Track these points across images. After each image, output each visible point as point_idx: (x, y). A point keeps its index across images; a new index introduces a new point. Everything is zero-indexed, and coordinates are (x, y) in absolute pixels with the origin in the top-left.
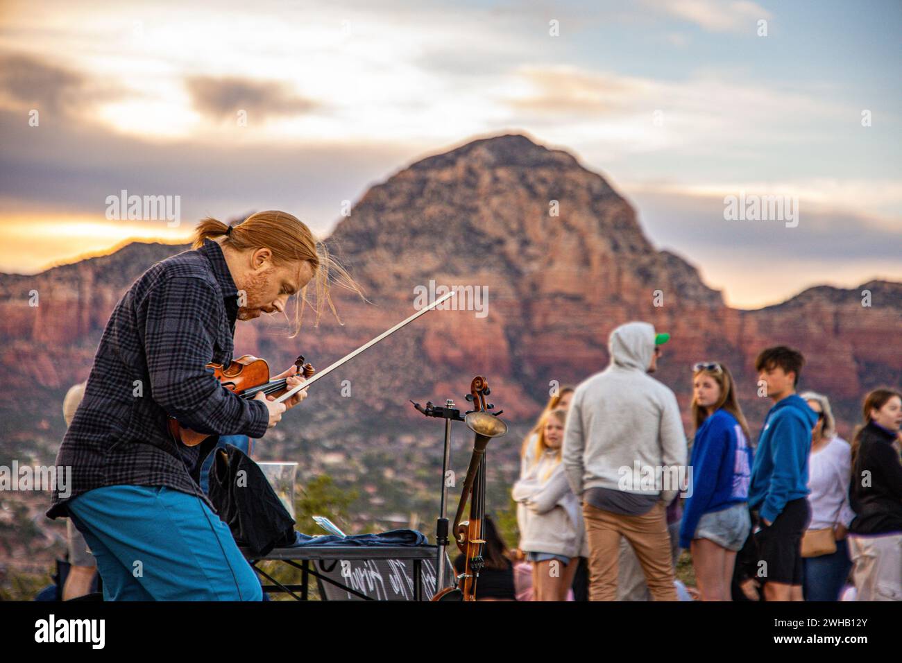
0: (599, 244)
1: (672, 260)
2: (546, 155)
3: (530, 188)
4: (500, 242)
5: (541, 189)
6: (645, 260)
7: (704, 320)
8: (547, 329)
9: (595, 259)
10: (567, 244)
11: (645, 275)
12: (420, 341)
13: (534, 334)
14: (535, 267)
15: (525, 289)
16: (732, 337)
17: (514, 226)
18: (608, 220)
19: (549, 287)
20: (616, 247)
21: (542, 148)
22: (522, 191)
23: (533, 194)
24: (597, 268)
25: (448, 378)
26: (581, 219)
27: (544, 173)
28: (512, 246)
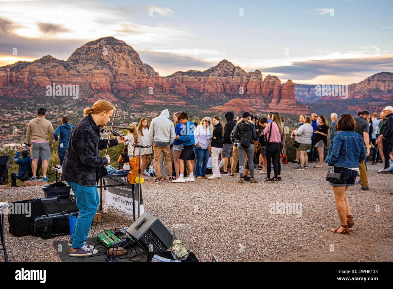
0: (131, 63)
1: (147, 66)
2: (118, 42)
3: (114, 49)
4: (108, 62)
5: (117, 50)
6: (141, 66)
7: (154, 80)
8: (120, 82)
9: (130, 66)
10: (123, 63)
11: (141, 69)
12: (90, 85)
13: (116, 83)
14: (116, 67)
15: (114, 73)
16: (160, 83)
17: (111, 58)
18: (132, 57)
19: (120, 72)
20: (134, 63)
21: (117, 40)
22: (113, 50)
23: (116, 51)
24: (130, 68)
25: (97, 93)
26: (126, 57)
27: (118, 46)
28: (111, 63)
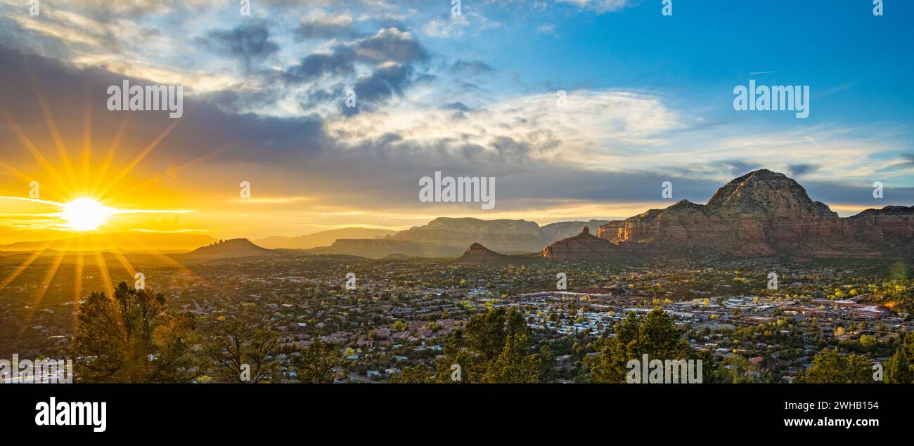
0: (793, 201)
1: (819, 204)
2: (774, 176)
3: (769, 185)
4: (761, 203)
5: (774, 186)
6: (809, 205)
7: (829, 222)
8: (778, 228)
9: (792, 206)
10: (782, 202)
11: (809, 210)
12: (736, 233)
13: (773, 229)
14: (773, 209)
15: (770, 216)
16: (839, 227)
17: (765, 198)
18: (796, 194)
19: (777, 215)
20: (799, 201)
21: (773, 173)
22: (767, 187)
23: (771, 188)
24: (793, 209)
25: (746, 244)
26: (786, 194)
27: (774, 181)
28: (765, 204)
